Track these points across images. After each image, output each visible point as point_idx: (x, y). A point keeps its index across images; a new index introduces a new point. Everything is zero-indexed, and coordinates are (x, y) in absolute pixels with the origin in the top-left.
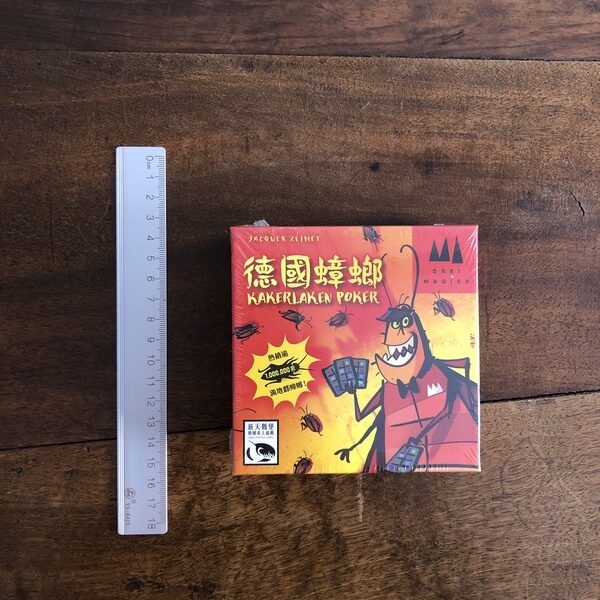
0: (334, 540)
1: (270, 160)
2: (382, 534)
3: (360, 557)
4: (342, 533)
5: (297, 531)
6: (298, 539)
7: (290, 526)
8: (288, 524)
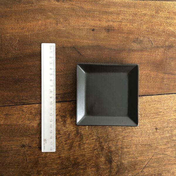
0: (79, 135)
1: (64, 27)
2: (93, 134)
3: (87, 140)
4: (82, 133)
5: (69, 132)
6: (69, 134)
7: (67, 131)
8: (66, 130)
